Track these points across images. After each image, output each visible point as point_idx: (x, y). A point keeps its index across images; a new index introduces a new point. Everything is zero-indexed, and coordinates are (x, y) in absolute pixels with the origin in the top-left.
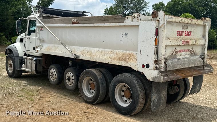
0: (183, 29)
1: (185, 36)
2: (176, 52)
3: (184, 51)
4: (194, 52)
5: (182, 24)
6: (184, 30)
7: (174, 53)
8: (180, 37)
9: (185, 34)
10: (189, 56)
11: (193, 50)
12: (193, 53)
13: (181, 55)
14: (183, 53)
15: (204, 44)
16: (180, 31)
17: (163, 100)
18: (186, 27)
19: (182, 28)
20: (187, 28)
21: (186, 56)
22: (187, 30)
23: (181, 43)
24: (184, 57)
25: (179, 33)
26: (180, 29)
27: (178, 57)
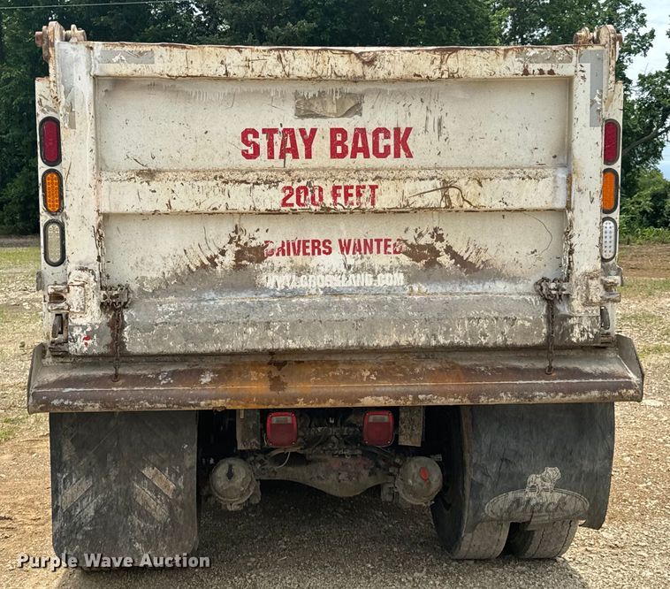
0: (303, 114)
1: (334, 155)
2: (251, 255)
3: (335, 246)
4: (454, 255)
5: (289, 89)
6: (324, 126)
7: (229, 260)
8: (277, 162)
9: (334, 144)
10: (399, 279)
11: (438, 245)
12: (445, 259)
13: (301, 271)
15: (560, 204)
16: (270, 133)
17: (145, 515)
18: (340, 103)
19: (293, 111)
20: (356, 110)
21: (366, 280)
22: (349, 124)
23: (272, 198)
24: (336, 283)
25: (262, 141)
26: (284, 117)
27: (271, 280)
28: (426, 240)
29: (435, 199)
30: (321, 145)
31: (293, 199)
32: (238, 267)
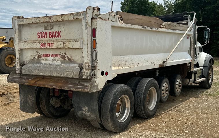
0: (46, 29)
1: (50, 37)
2: (40, 56)
3: (50, 55)
4: (68, 58)
5: (43, 24)
6: (48, 31)
7: (37, 57)
8: (42, 39)
9: (50, 35)
10: (59, 63)
11: (66, 56)
12: (67, 59)
13: (46, 60)
14: (50, 58)
15: (82, 47)
16: (41, 33)
18: (50, 27)
19: (44, 29)
20: (52, 28)
21: (55, 62)
22: (52, 31)
23: (39, 46)
24: (51, 63)
25: (40, 35)
26: (42, 30)
27: (43, 62)
28: (64, 55)
29: (62, 46)
30: (48, 35)
31: (42, 46)
32: (38, 59)
